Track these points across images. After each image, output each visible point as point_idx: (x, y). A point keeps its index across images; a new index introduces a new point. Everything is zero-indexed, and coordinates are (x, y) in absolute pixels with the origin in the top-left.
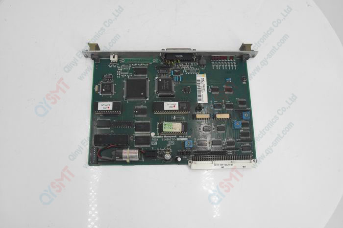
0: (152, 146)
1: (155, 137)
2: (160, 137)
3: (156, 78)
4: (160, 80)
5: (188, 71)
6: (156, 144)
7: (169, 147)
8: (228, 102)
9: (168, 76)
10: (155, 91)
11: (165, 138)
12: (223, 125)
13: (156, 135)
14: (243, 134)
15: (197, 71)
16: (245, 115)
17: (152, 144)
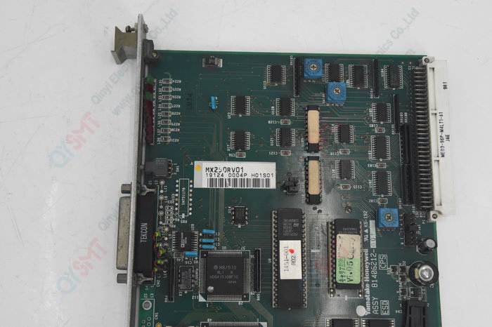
0: (393, 315)
1: (368, 304)
2: (368, 291)
3: (201, 299)
4: (210, 288)
5: (183, 209)
6: (387, 302)
7: (394, 269)
8: (275, 110)
9: (196, 266)
10: (240, 303)
11: (371, 278)
12: (335, 129)
13: (363, 303)
14: (358, 80)
15: (185, 184)
16: (313, 70)
17: (388, 313)
